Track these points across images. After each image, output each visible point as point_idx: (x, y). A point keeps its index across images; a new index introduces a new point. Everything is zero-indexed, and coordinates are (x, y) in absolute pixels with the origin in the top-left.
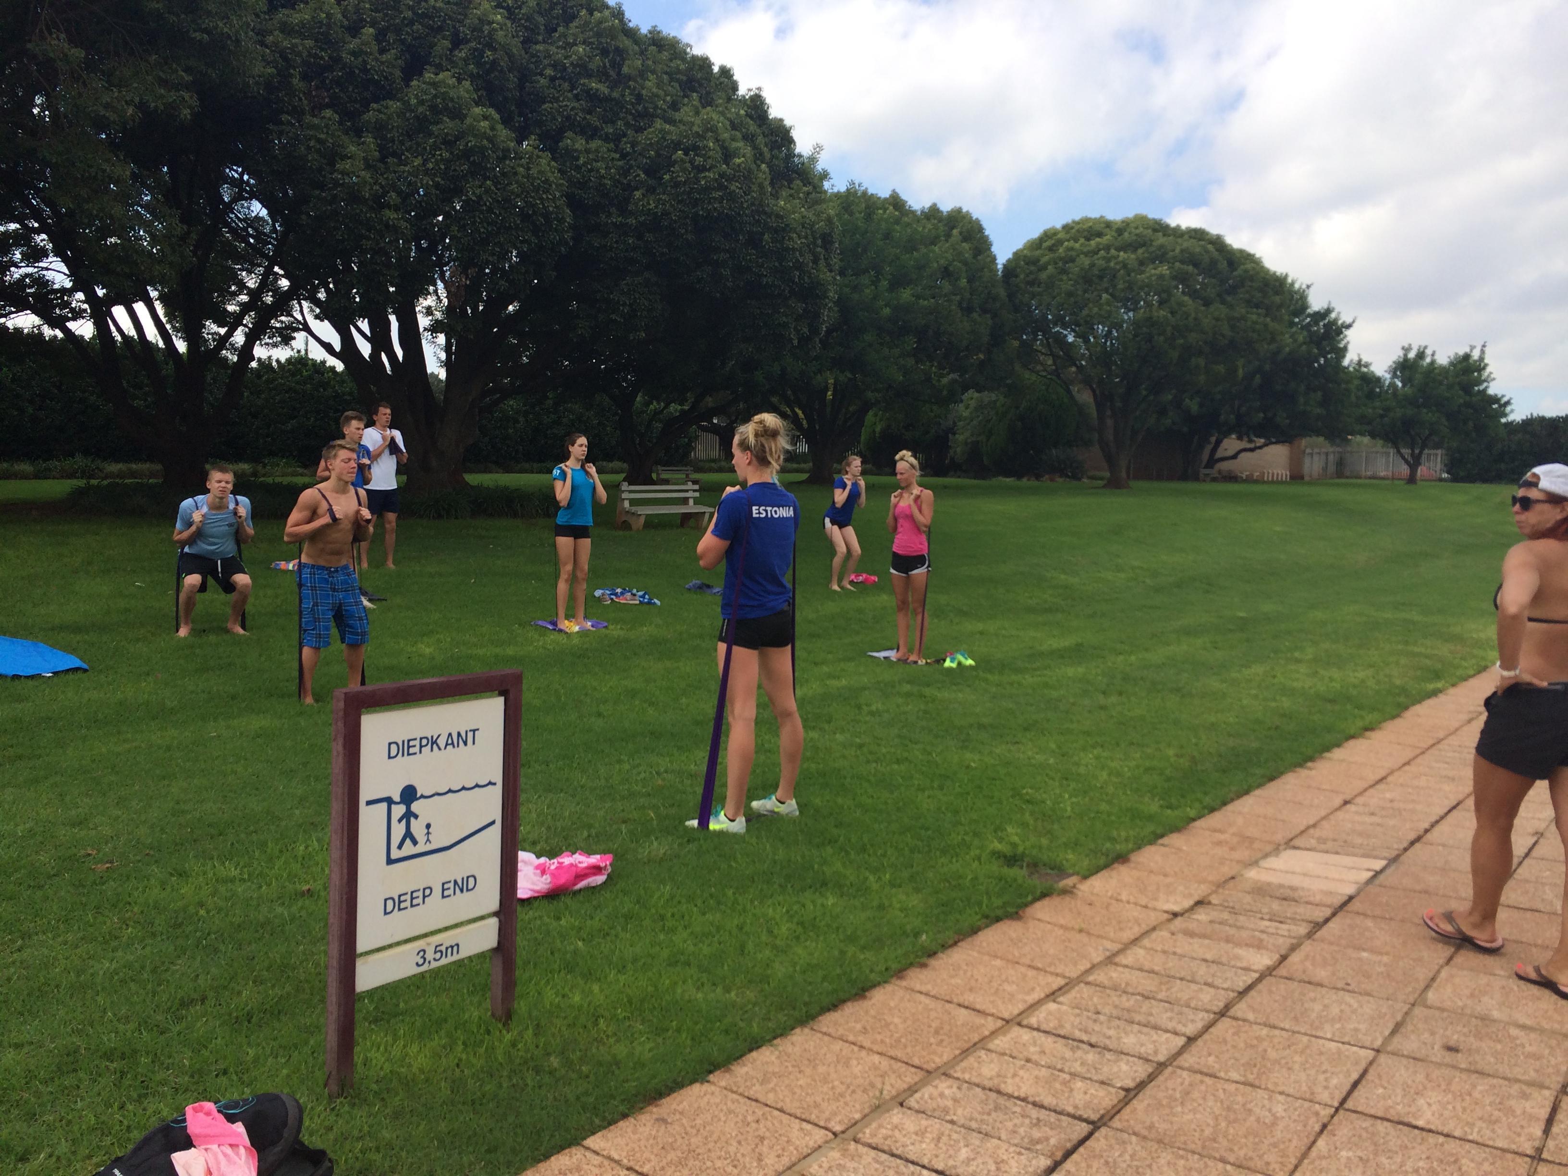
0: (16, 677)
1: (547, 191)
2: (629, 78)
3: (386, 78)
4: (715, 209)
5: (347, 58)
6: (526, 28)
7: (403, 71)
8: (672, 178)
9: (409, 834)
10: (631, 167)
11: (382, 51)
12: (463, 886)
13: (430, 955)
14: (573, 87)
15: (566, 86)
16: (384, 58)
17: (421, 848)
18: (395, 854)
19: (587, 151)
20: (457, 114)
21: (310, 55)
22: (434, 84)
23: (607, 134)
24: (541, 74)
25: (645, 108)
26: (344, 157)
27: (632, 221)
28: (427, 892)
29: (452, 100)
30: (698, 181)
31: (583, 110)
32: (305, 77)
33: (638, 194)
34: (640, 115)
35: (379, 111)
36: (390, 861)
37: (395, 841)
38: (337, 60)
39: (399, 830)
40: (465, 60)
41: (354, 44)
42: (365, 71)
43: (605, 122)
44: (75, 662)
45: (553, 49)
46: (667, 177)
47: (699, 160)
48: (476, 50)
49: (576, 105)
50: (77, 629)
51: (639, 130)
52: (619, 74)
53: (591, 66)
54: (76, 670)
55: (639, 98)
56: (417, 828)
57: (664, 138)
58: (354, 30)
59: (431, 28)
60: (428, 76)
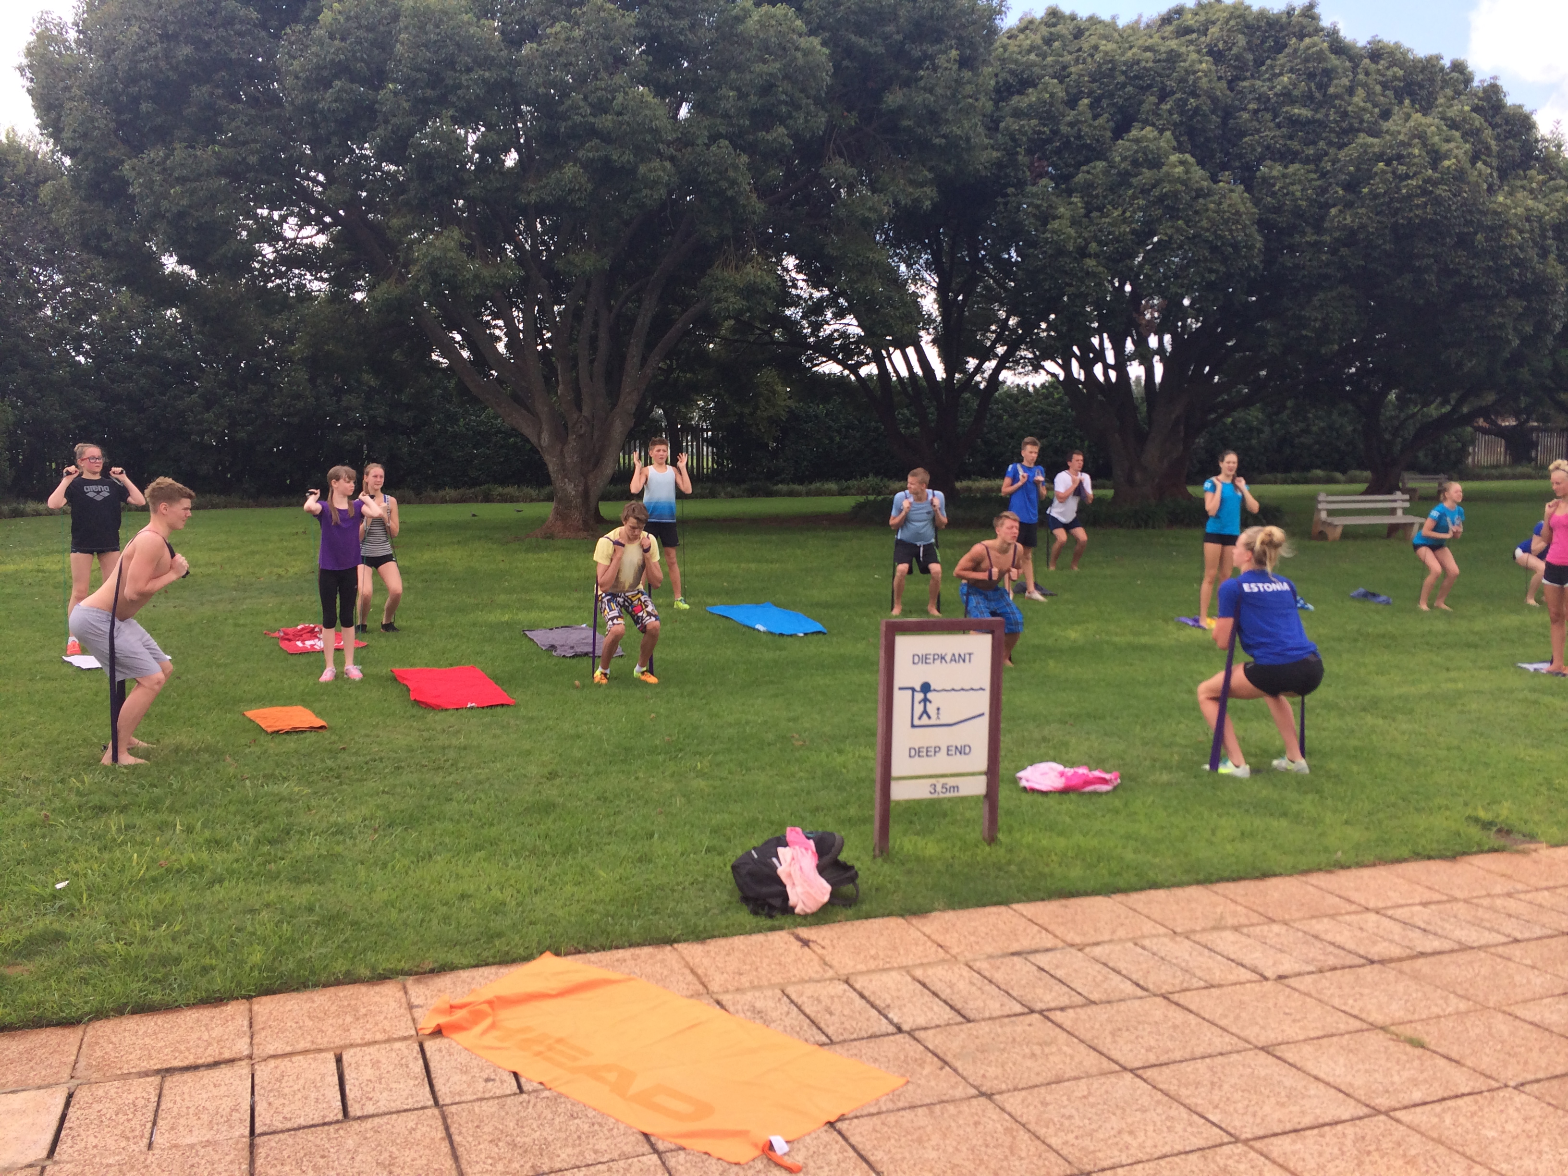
0: (781, 635)
1: (1237, 222)
2: (1337, 96)
3: (1098, 141)
4: (1417, 216)
5: (1064, 129)
6: (1235, 68)
7: (1113, 132)
8: (1371, 191)
9: (925, 712)
10: (1330, 184)
11: (1095, 117)
12: (962, 750)
13: (939, 788)
14: (1275, 116)
15: (1268, 116)
16: (1096, 123)
17: (933, 721)
18: (916, 722)
19: (1284, 176)
20: (1155, 163)
21: (1035, 132)
22: (1137, 141)
23: (1307, 156)
24: (1245, 109)
25: (1351, 125)
26: (1055, 218)
27: (1327, 238)
28: (937, 749)
29: (1152, 152)
30: (1399, 189)
31: (1283, 137)
32: (1030, 152)
33: (1333, 211)
34: (1345, 132)
35: (1088, 172)
36: (913, 726)
37: (917, 715)
38: (1055, 132)
39: (919, 708)
40: (1170, 112)
41: (1071, 115)
42: (1079, 137)
43: (1306, 145)
44: (819, 627)
45: (1258, 83)
46: (1366, 190)
47: (1402, 169)
48: (1180, 99)
49: (1278, 133)
50: (827, 606)
51: (1341, 147)
52: (1325, 95)
53: (1296, 93)
54: (819, 632)
55: (1345, 114)
56: (931, 708)
57: (1365, 152)
58: (1072, 102)
59: (1141, 88)
60: (1134, 133)
